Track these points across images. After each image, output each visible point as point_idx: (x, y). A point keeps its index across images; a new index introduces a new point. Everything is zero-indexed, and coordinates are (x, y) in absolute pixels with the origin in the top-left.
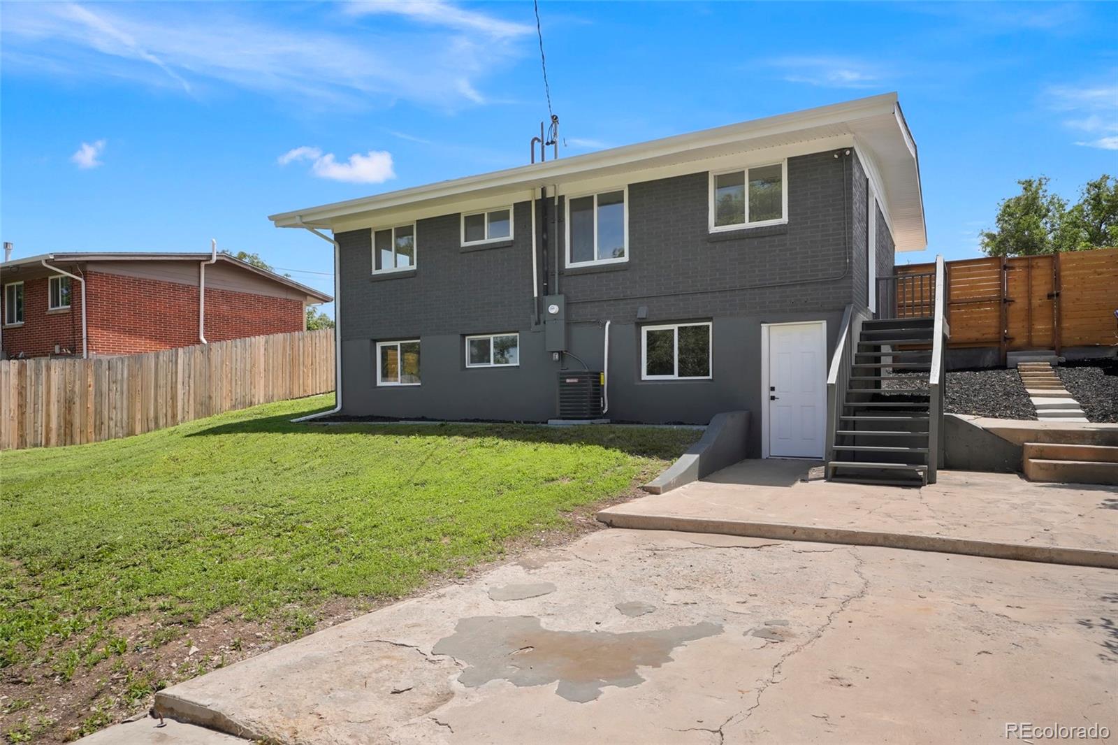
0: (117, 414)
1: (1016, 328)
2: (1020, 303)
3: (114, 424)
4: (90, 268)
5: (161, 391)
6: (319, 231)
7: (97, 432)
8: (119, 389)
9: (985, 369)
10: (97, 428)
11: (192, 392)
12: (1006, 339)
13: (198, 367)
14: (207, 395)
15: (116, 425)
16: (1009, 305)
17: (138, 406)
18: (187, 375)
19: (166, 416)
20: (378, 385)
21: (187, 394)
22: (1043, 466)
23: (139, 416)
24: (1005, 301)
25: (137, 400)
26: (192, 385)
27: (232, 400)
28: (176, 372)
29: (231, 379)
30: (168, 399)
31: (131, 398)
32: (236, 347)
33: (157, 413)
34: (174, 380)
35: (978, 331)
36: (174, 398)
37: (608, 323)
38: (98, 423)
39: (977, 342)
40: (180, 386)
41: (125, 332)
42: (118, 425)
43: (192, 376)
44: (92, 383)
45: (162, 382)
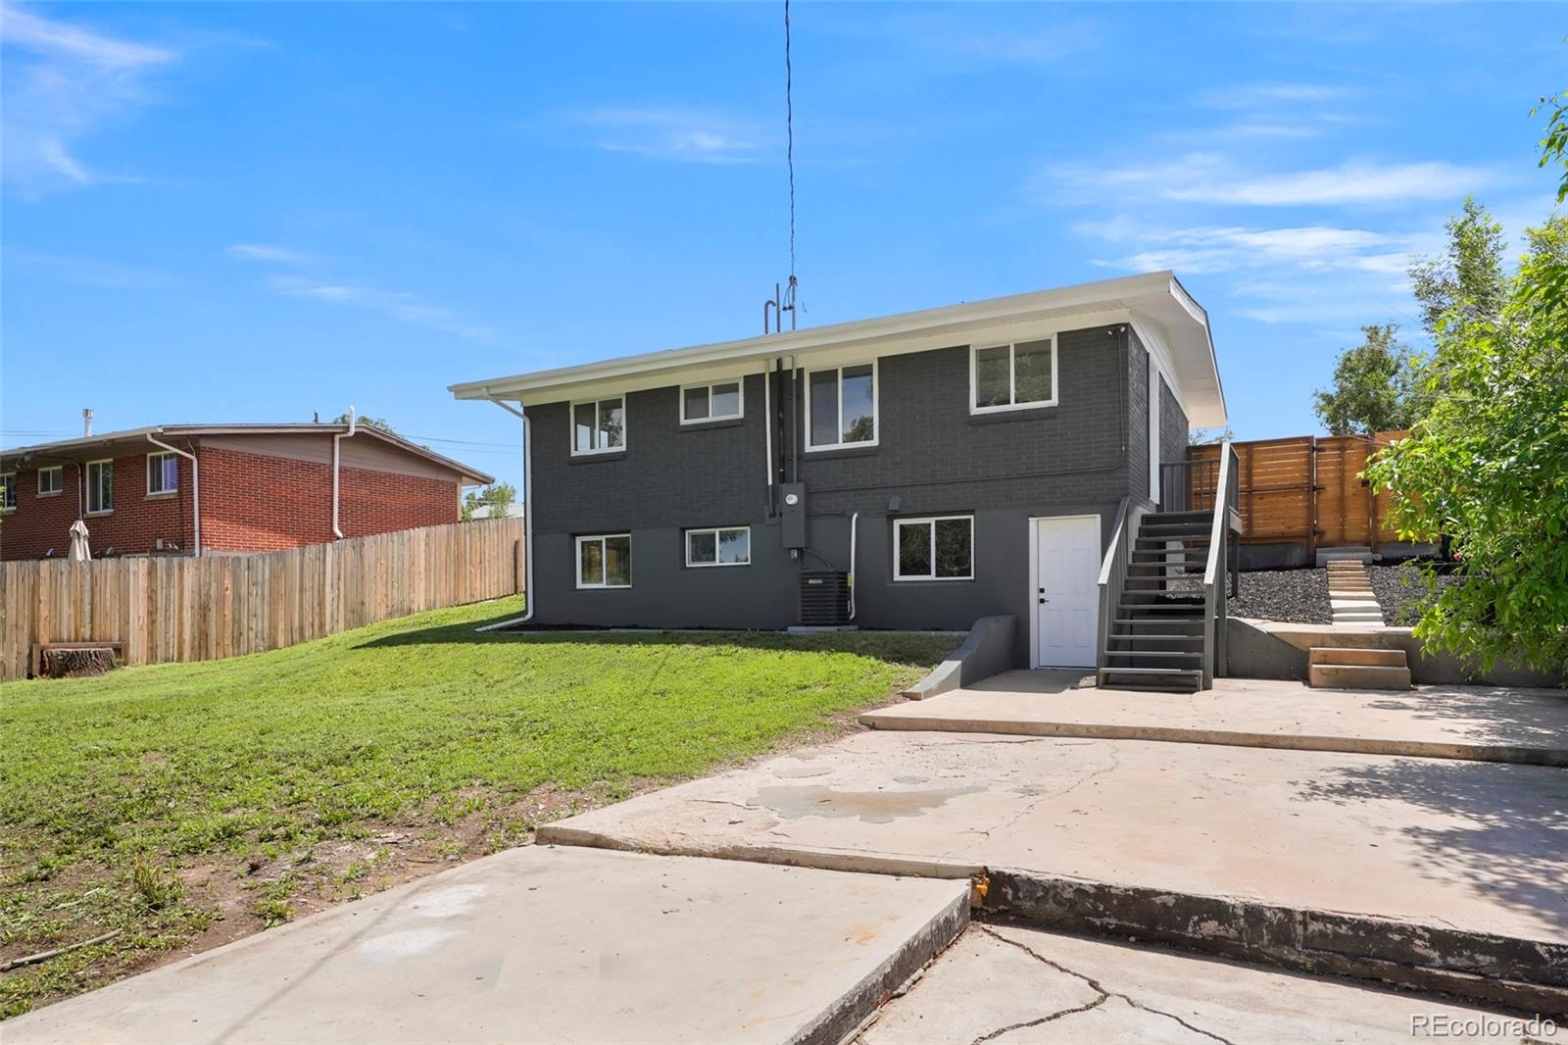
0: (257, 622)
1: (1327, 522)
2: (1331, 491)
3: (254, 635)
4: (204, 444)
5: (308, 595)
6: (504, 402)
7: (236, 645)
8: (259, 593)
9: (1291, 568)
10: (235, 640)
11: (342, 596)
12: (1315, 533)
13: (349, 565)
14: (359, 600)
15: (256, 637)
16: (1319, 493)
17: (281, 613)
18: (336, 576)
19: (313, 625)
20: (578, 587)
21: (336, 599)
22: (1324, 671)
23: (281, 626)
24: (1315, 489)
25: (280, 606)
26: (342, 589)
27: (387, 607)
28: (324, 573)
29: (387, 581)
30: (315, 605)
31: (273, 604)
32: (392, 542)
33: (302, 622)
34: (322, 582)
35: (1283, 524)
36: (322, 604)
37: (855, 516)
38: (236, 633)
39: (1283, 536)
40: (328, 589)
41: (245, 523)
42: (259, 636)
43: (342, 577)
44: (229, 586)
45: (308, 584)
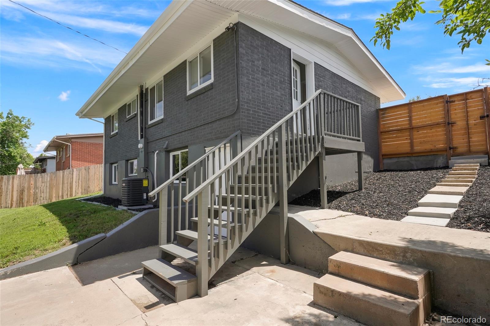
0: (44, 195)
2: (460, 124)
3: (42, 199)
4: (73, 140)
5: (66, 185)
6: (92, 118)
7: (34, 202)
8: (45, 185)
10: (35, 200)
11: (80, 185)
12: (450, 148)
13: (83, 175)
14: (87, 186)
15: (43, 199)
16: (452, 126)
17: (54, 191)
18: (78, 178)
19: (67, 194)
20: (113, 183)
21: (77, 186)
23: (54, 195)
25: (54, 189)
26: (80, 183)
27: (99, 188)
28: (73, 178)
29: (99, 179)
30: (69, 188)
31: (51, 188)
32: (102, 167)
33: (63, 194)
34: (71, 181)
35: (432, 144)
36: (71, 188)
37: (157, 152)
38: (35, 198)
39: (431, 151)
40: (74, 183)
42: (45, 199)
43: (80, 179)
44: (33, 183)
45: (66, 182)
